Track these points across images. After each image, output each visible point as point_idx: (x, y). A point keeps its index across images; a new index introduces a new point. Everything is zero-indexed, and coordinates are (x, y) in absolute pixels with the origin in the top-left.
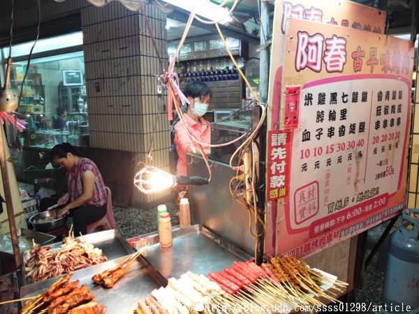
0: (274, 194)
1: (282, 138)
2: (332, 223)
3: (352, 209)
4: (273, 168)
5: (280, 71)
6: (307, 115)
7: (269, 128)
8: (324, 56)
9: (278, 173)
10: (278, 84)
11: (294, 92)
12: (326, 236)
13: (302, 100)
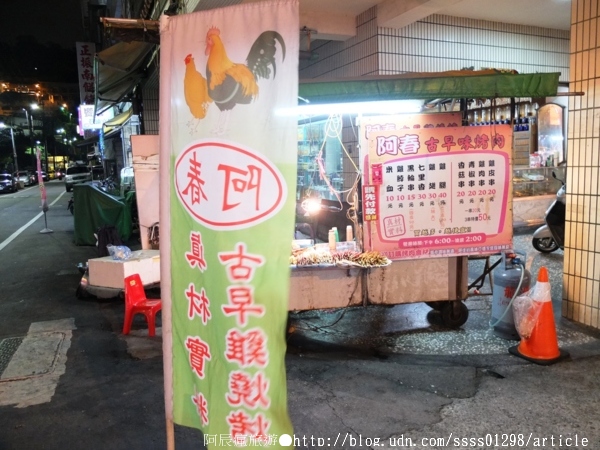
0: (368, 218)
1: (372, 189)
2: (420, 243)
3: (440, 238)
4: (367, 204)
5: (367, 157)
6: (389, 179)
7: (363, 184)
8: (398, 147)
9: (370, 207)
10: (366, 163)
11: (378, 168)
12: (416, 250)
13: (384, 170)
